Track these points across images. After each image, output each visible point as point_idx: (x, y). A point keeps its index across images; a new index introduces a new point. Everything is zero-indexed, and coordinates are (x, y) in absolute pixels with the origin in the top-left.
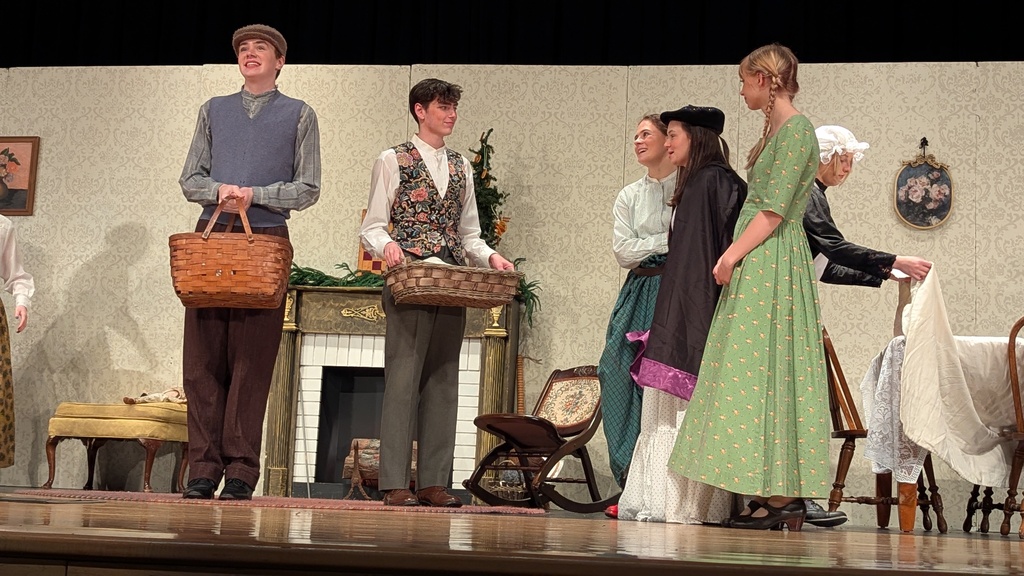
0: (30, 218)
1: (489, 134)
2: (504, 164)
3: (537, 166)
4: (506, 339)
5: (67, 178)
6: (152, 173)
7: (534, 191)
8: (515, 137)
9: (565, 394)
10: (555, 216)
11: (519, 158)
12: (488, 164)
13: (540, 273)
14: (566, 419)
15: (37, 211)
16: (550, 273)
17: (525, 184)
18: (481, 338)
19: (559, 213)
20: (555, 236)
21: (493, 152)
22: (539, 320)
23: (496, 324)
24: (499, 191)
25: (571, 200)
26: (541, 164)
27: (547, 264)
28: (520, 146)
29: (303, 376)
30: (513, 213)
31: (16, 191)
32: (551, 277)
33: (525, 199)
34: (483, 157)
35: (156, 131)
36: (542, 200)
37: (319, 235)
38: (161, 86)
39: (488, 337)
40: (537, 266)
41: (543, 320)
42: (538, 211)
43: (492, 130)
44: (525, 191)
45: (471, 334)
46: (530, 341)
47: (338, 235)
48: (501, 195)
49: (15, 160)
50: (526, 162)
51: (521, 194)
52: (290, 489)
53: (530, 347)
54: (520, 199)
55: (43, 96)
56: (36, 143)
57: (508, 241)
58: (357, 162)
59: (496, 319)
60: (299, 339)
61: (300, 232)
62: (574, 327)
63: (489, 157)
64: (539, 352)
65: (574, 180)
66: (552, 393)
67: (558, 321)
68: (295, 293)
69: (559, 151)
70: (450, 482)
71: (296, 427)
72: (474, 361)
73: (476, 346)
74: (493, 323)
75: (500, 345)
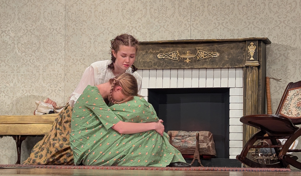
4: (259, 67)
9: (297, 98)
13: (278, 26)
14: (298, 113)
16: (284, 25)
18: (243, 68)
20: (286, 3)
23: (252, 59)
27: (282, 20)
37: (141, 10)
39: (247, 67)
40: (276, 21)
45: (237, 65)
46: (273, 68)
47: (152, 10)
53: (272, 71)
59: (252, 55)
61: (130, 9)
66: (288, 97)
67: (290, 55)
70: (228, 155)
72: (240, 82)
73: (240, 72)
74: (250, 58)
75: (255, 71)
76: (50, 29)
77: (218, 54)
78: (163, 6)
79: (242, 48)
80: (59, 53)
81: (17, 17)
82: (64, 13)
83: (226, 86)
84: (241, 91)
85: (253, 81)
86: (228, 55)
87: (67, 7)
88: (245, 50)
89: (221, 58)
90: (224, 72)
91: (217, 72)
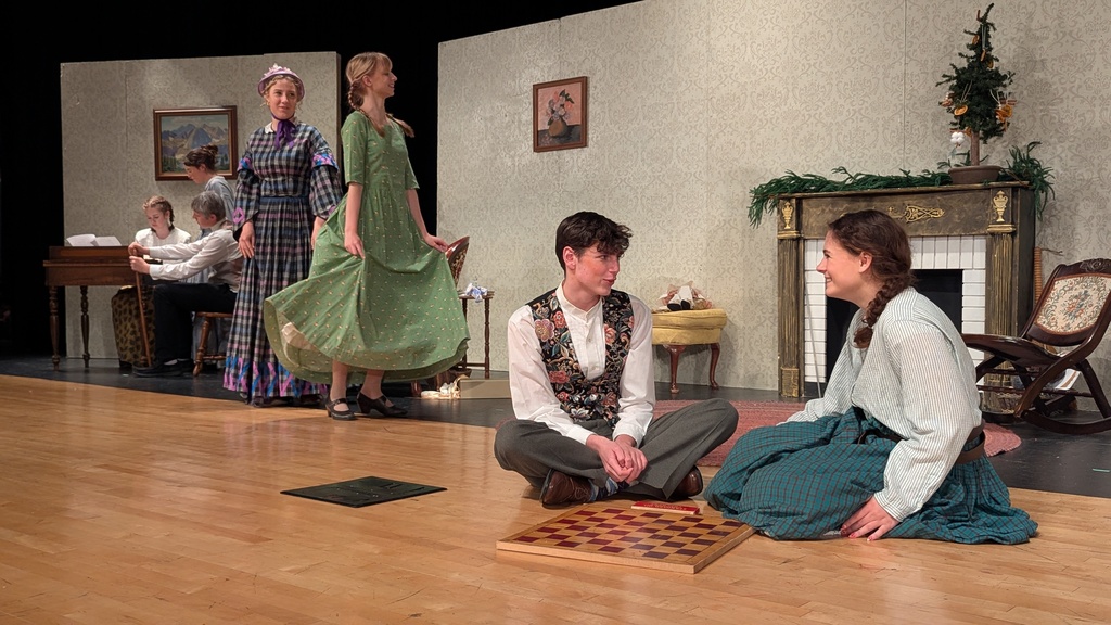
0: (585, 149)
1: (988, 10)
2: (1013, 39)
3: (1052, 36)
4: (1013, 234)
5: (610, 110)
6: (675, 97)
7: (1049, 65)
8: (1025, 7)
10: (1074, 90)
11: (1030, 30)
12: (988, 44)
13: (1058, 156)
14: (1068, 325)
15: (590, 143)
16: (1070, 155)
17: (1038, 58)
18: (985, 235)
19: (1080, 86)
20: (1076, 113)
21: (995, 29)
22: (1059, 208)
23: (1001, 220)
24: (1002, 72)
25: (1095, 69)
26: (1056, 34)
27: (1066, 144)
28: (1030, 16)
29: (808, 280)
30: (1025, 93)
31: (573, 126)
32: (1072, 159)
33: (1039, 75)
34: (981, 38)
35: (676, 57)
36: (1058, 73)
37: (823, 138)
38: (677, 14)
39: (992, 234)
40: (1054, 148)
41: (1063, 208)
42: (1054, 87)
43: (992, 5)
44: (1039, 66)
45: (975, 231)
46: (1049, 231)
47: (841, 137)
48: (1005, 77)
49: (569, 100)
50: (1038, 33)
51: (1034, 69)
52: (802, 388)
53: (1046, 237)
54: (1032, 76)
55: (587, 40)
56: (584, 81)
57: (1020, 124)
58: (855, 60)
59: (1001, 214)
60: (801, 245)
61: (805, 137)
62: (1101, 213)
63: (988, 36)
64: (1060, 243)
65: (1097, 46)
67: (1081, 207)
68: (794, 201)
69: (1078, 15)
71: (804, 330)
72: (980, 259)
73: (981, 243)
74: (998, 218)
75: (1007, 242)
76: (686, 174)
77: (942, 213)
78: (857, 130)
79: (983, 202)
80: (699, 211)
81: (640, 158)
82: (706, 148)
83: (957, 268)
84: (981, 276)
85: (1001, 258)
86: (960, 213)
87: (710, 139)
88: (988, 205)
89: (947, 219)
90: (954, 242)
91: (942, 242)
